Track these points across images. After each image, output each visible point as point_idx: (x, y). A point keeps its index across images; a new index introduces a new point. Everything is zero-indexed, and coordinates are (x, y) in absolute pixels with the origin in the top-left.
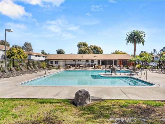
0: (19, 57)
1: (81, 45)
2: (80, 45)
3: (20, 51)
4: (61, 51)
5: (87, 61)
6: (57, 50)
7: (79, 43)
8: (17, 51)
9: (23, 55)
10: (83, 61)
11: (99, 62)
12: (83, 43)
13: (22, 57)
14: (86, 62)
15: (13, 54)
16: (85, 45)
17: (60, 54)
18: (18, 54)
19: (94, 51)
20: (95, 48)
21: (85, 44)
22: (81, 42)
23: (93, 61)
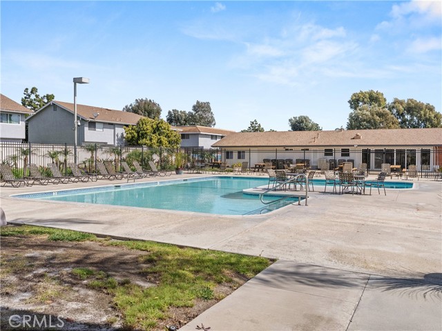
0: (154, 141)
1: (363, 101)
2: (358, 100)
3: (160, 125)
4: (302, 122)
5: (328, 152)
6: (290, 120)
7: (354, 95)
8: (152, 126)
9: (169, 137)
10: (315, 151)
11: (366, 155)
12: (367, 95)
13: (164, 140)
14: (326, 154)
15: (142, 134)
16: (374, 98)
17: (300, 130)
18: (154, 133)
19: (408, 117)
20: (412, 108)
21: (375, 95)
22: (361, 93)
23: (345, 152)
